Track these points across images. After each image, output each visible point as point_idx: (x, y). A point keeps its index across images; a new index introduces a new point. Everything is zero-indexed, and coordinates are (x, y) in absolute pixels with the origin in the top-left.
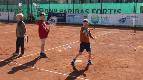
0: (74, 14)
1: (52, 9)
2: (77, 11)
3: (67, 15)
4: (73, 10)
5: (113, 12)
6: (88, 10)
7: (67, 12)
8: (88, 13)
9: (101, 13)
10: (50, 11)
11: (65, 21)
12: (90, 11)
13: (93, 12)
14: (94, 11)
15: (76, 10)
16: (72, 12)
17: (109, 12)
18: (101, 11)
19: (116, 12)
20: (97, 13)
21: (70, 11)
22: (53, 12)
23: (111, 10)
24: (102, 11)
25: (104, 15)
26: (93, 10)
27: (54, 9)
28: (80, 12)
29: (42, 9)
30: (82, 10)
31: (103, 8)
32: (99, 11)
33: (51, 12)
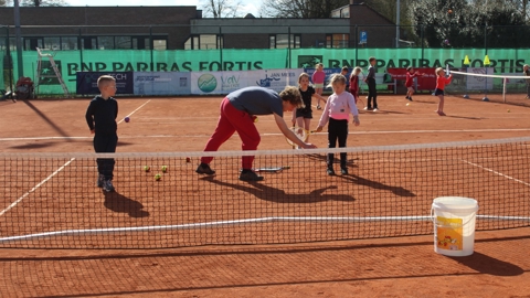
0: (155, 75)
1: (91, 64)
2: (162, 66)
3: (135, 77)
4: (152, 64)
5: (245, 66)
6: (189, 63)
7: (135, 69)
8: (190, 70)
9: (220, 69)
10: (82, 69)
11: (132, 91)
12: (195, 66)
13: (201, 68)
14: (204, 65)
15: (158, 64)
16: (149, 70)
17: (236, 66)
18: (220, 66)
19: (253, 67)
20: (211, 69)
21: (142, 66)
22: (94, 69)
23: (241, 64)
24: (222, 66)
25: (227, 74)
26: (201, 64)
27: (97, 64)
28: (169, 69)
29: (58, 63)
30: (175, 65)
31: (224, 59)
32: (215, 67)
33: (86, 70)
